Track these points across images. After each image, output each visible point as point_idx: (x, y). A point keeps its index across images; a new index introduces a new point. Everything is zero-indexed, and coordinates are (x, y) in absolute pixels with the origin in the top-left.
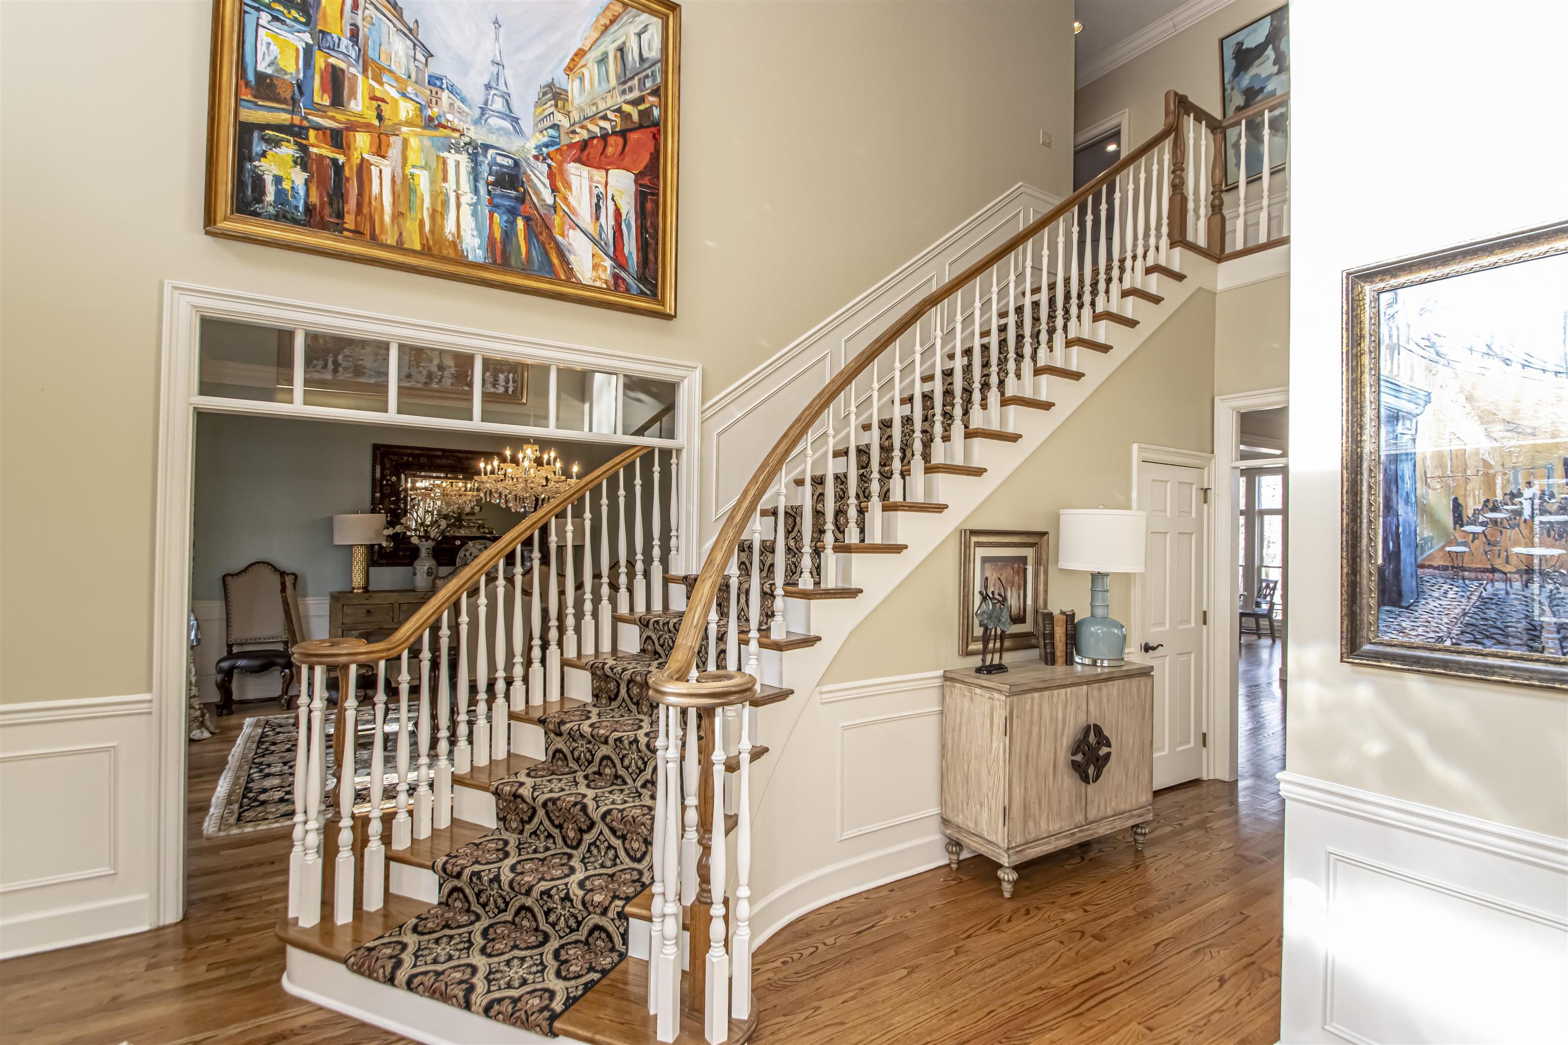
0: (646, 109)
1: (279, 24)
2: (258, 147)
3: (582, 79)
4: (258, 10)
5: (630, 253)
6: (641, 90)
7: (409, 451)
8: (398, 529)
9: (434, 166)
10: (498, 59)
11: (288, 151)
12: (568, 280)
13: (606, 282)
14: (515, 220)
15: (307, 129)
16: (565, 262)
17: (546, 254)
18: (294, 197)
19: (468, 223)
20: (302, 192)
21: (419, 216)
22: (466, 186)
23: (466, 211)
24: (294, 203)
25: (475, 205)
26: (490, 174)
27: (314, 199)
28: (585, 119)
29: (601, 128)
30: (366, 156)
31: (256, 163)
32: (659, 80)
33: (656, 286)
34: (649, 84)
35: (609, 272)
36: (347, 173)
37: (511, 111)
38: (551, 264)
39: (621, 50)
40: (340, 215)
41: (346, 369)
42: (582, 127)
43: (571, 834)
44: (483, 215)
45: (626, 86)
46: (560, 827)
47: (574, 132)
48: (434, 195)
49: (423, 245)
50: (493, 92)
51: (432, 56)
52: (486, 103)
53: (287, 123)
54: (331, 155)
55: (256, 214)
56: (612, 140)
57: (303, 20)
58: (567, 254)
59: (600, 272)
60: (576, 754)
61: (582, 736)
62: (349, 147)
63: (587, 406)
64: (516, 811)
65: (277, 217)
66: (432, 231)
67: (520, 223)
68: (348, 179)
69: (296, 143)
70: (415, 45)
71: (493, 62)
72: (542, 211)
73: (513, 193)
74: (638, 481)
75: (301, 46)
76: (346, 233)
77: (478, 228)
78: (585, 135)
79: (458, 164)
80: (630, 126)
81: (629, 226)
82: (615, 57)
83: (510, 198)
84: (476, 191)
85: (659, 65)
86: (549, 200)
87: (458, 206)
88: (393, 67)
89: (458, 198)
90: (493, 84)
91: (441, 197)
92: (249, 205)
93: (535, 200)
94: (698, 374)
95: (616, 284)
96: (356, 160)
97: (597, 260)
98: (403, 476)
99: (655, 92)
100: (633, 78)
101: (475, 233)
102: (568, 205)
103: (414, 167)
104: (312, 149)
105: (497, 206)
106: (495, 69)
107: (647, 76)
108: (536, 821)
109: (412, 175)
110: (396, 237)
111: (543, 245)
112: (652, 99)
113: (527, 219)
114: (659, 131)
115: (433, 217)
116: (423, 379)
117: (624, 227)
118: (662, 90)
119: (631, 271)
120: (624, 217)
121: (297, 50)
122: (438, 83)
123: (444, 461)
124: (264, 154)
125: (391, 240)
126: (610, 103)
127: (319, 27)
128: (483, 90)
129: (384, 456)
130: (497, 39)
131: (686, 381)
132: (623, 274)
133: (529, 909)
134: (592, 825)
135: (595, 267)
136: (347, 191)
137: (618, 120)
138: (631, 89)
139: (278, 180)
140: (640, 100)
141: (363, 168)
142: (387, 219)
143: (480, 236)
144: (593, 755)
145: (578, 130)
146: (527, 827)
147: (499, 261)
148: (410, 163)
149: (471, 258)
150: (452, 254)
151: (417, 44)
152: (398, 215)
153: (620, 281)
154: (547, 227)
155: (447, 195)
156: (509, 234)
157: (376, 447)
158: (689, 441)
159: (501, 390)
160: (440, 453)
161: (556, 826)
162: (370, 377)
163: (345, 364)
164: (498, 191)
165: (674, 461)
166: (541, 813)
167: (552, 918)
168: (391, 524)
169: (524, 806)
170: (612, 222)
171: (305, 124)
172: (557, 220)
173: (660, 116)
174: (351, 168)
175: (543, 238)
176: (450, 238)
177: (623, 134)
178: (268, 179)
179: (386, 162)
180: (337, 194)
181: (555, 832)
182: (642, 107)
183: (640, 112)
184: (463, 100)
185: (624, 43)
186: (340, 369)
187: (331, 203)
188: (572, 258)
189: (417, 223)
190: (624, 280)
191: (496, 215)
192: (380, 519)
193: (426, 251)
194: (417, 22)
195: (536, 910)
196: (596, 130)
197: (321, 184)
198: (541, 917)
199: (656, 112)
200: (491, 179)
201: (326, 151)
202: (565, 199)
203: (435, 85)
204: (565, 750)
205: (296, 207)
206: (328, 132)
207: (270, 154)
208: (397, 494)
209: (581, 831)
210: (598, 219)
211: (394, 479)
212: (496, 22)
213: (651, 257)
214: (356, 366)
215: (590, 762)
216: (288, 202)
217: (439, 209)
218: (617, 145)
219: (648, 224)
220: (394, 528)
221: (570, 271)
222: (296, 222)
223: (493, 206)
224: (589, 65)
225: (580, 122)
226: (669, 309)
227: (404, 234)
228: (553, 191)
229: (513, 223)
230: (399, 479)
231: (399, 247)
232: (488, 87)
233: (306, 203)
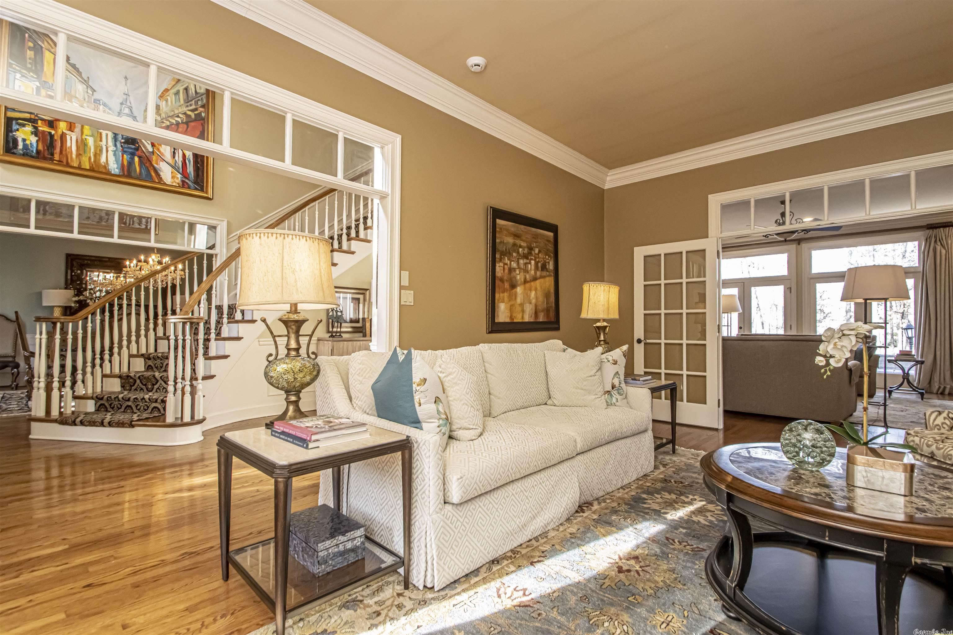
0: (198, 114)
1: (24, 78)
2: (15, 127)
3: (167, 101)
4: (15, 72)
5: (190, 172)
6: (195, 105)
7: (88, 258)
8: (81, 298)
9: (96, 135)
10: (126, 92)
11: (29, 129)
12: (159, 183)
13: (178, 184)
14: (134, 158)
15: (37, 120)
16: (158, 175)
17: (148, 172)
18: (31, 147)
19: (111, 159)
20: (35, 145)
21: (89, 155)
22: (111, 143)
23: (111, 154)
24: (31, 149)
25: (115, 151)
26: (122, 139)
27: (41, 147)
28: (168, 117)
29: (176, 121)
30: (64, 131)
31: (14, 133)
32: (205, 101)
33: (203, 186)
34: (200, 103)
35: (180, 179)
36: (56, 138)
37: (132, 113)
38: (151, 176)
39: (186, 89)
40: (52, 154)
41: (50, 214)
42: (167, 120)
43: (150, 387)
44: (119, 155)
45: (189, 104)
46: (145, 385)
47: (163, 122)
48: (96, 147)
49: (90, 167)
50: (124, 106)
51: (95, 91)
52: (121, 110)
53: (28, 118)
54: (48, 131)
55: (14, 153)
56: (181, 126)
57: (36, 77)
58: (159, 172)
59: (175, 179)
60: (156, 365)
61: (158, 357)
62: (56, 128)
63: (193, 237)
64: (129, 383)
65: (23, 155)
66: (95, 161)
67: (136, 159)
68: (56, 140)
69: (32, 126)
70: (87, 87)
71: (124, 94)
72: (147, 154)
73: (133, 147)
74: (195, 267)
75: (35, 87)
76: (55, 162)
77: (116, 160)
78: (168, 123)
79: (107, 135)
80: (190, 120)
81: (189, 161)
82: (183, 92)
83: (131, 148)
84: (115, 145)
85: (205, 95)
86: (151, 149)
87: (107, 151)
88: (77, 96)
89: (107, 148)
90: (124, 103)
91: (99, 148)
92: (11, 149)
93: (144, 149)
94: (225, 224)
95: (183, 185)
96: (60, 132)
97: (174, 175)
98: (84, 271)
99: (203, 106)
100: (191, 101)
101: (115, 162)
102: (160, 152)
103: (86, 136)
104: (40, 128)
105: (125, 152)
106: (125, 97)
107: (199, 100)
108: (136, 385)
109: (86, 139)
110: (78, 163)
111: (147, 168)
112: (201, 109)
113: (140, 157)
114: (205, 122)
115: (95, 155)
116: (97, 219)
117: (187, 161)
118: (206, 106)
119: (191, 179)
120: (187, 157)
121: (33, 88)
122: (98, 102)
123: (109, 264)
124: (18, 130)
125: (76, 164)
126: (180, 110)
127: (43, 80)
128: (119, 105)
129: (72, 260)
130: (126, 84)
131: (219, 226)
132: (187, 181)
133: (130, 406)
134: (157, 381)
135: (173, 177)
136: (56, 145)
137: (185, 118)
138: (191, 105)
139: (24, 140)
140: (196, 109)
141: (63, 137)
142: (74, 156)
143: (117, 164)
144: (163, 364)
145: (165, 121)
146: (133, 387)
147: (126, 173)
148: (85, 134)
149: (113, 172)
150: (104, 171)
151: (88, 86)
152: (79, 155)
153: (185, 184)
154: (149, 161)
155: (102, 147)
156: (131, 163)
157: (68, 256)
158: (221, 251)
159: (144, 227)
160: (107, 259)
161: (144, 385)
162: (65, 218)
163: (50, 211)
164: (126, 146)
165: (214, 259)
166: (138, 381)
167: (139, 407)
168: (77, 295)
169: (131, 380)
170: (181, 159)
171: (37, 118)
172: (154, 158)
173: (205, 116)
174: (58, 136)
175: (147, 165)
176: (103, 164)
177: (187, 123)
178: (20, 140)
179: (73, 133)
180: (51, 145)
181: (144, 387)
182: (196, 112)
183: (195, 114)
184: (110, 109)
185: (188, 86)
186: (47, 214)
187: (48, 149)
188: (161, 174)
189: (88, 158)
190: (187, 183)
191: (125, 156)
192: (70, 293)
193: (91, 170)
194: (88, 78)
195: (132, 406)
196: (174, 122)
197: (44, 142)
198: (134, 408)
199: (203, 115)
200: (123, 141)
201: (46, 129)
202: (158, 150)
203: (97, 103)
204: (152, 365)
205: (32, 151)
206: (47, 122)
207: (20, 130)
208: (81, 280)
209: (153, 385)
210: (174, 157)
211: (79, 272)
212: (126, 78)
213: (200, 173)
214: (56, 212)
215: (161, 367)
216: (29, 149)
217: (98, 152)
218: (183, 128)
219: (199, 160)
220: (79, 297)
221: (160, 178)
222: (32, 157)
223: (124, 152)
224: (171, 95)
225: (166, 118)
226: (210, 195)
227: (82, 162)
228: (152, 146)
229: (133, 159)
230: (82, 273)
231: (79, 168)
232: (122, 104)
233: (37, 150)
